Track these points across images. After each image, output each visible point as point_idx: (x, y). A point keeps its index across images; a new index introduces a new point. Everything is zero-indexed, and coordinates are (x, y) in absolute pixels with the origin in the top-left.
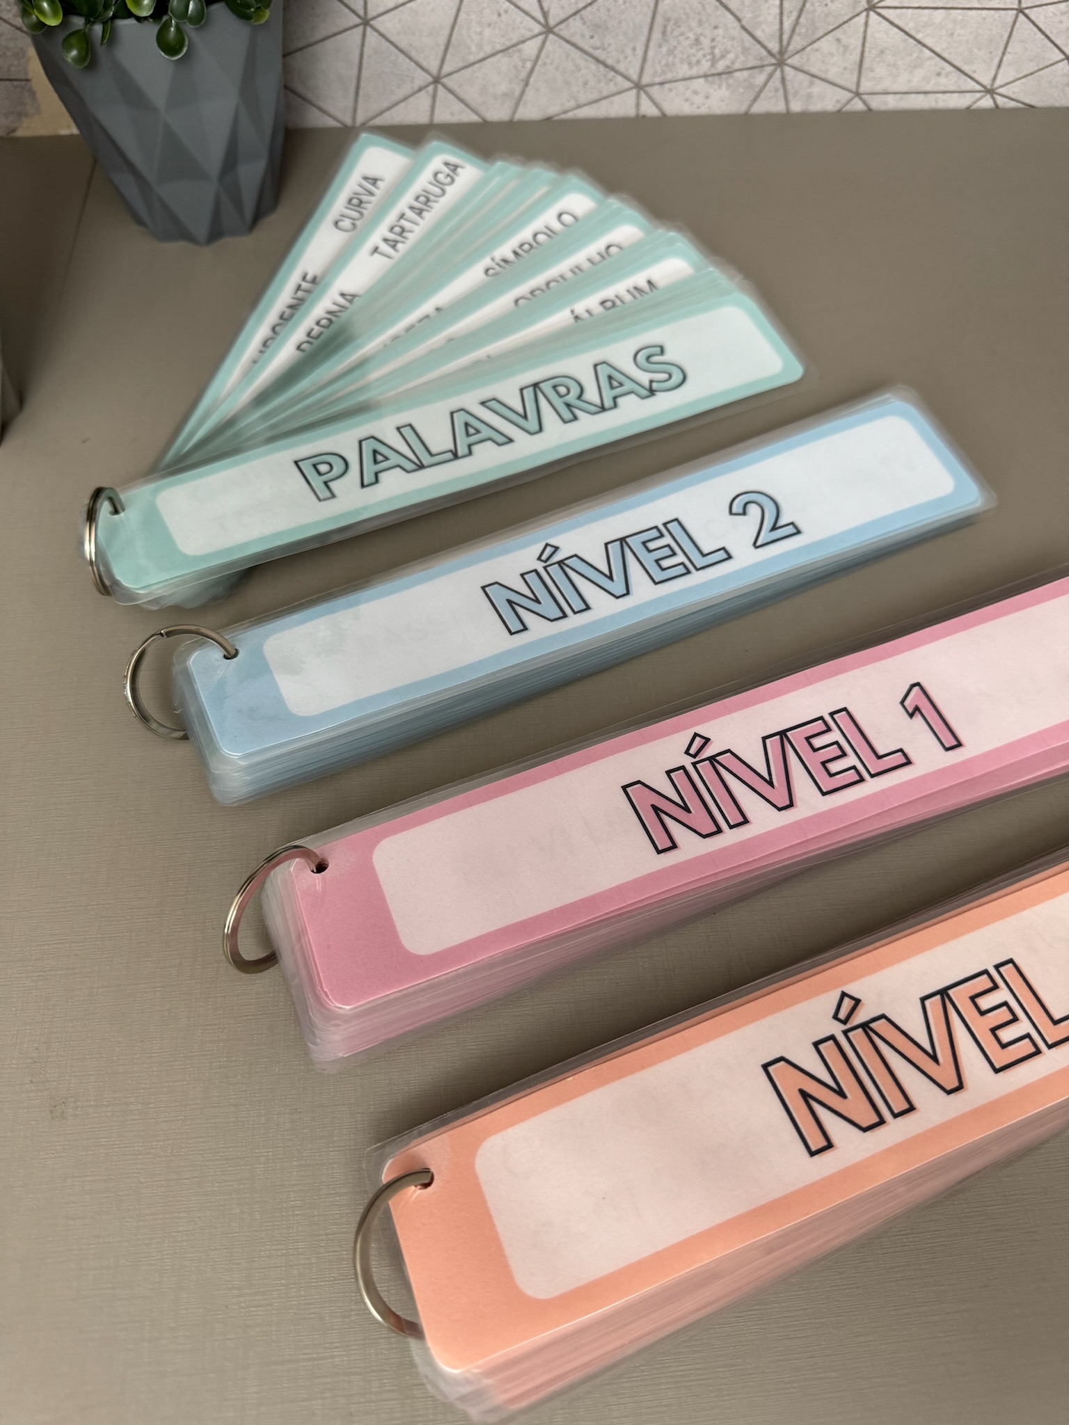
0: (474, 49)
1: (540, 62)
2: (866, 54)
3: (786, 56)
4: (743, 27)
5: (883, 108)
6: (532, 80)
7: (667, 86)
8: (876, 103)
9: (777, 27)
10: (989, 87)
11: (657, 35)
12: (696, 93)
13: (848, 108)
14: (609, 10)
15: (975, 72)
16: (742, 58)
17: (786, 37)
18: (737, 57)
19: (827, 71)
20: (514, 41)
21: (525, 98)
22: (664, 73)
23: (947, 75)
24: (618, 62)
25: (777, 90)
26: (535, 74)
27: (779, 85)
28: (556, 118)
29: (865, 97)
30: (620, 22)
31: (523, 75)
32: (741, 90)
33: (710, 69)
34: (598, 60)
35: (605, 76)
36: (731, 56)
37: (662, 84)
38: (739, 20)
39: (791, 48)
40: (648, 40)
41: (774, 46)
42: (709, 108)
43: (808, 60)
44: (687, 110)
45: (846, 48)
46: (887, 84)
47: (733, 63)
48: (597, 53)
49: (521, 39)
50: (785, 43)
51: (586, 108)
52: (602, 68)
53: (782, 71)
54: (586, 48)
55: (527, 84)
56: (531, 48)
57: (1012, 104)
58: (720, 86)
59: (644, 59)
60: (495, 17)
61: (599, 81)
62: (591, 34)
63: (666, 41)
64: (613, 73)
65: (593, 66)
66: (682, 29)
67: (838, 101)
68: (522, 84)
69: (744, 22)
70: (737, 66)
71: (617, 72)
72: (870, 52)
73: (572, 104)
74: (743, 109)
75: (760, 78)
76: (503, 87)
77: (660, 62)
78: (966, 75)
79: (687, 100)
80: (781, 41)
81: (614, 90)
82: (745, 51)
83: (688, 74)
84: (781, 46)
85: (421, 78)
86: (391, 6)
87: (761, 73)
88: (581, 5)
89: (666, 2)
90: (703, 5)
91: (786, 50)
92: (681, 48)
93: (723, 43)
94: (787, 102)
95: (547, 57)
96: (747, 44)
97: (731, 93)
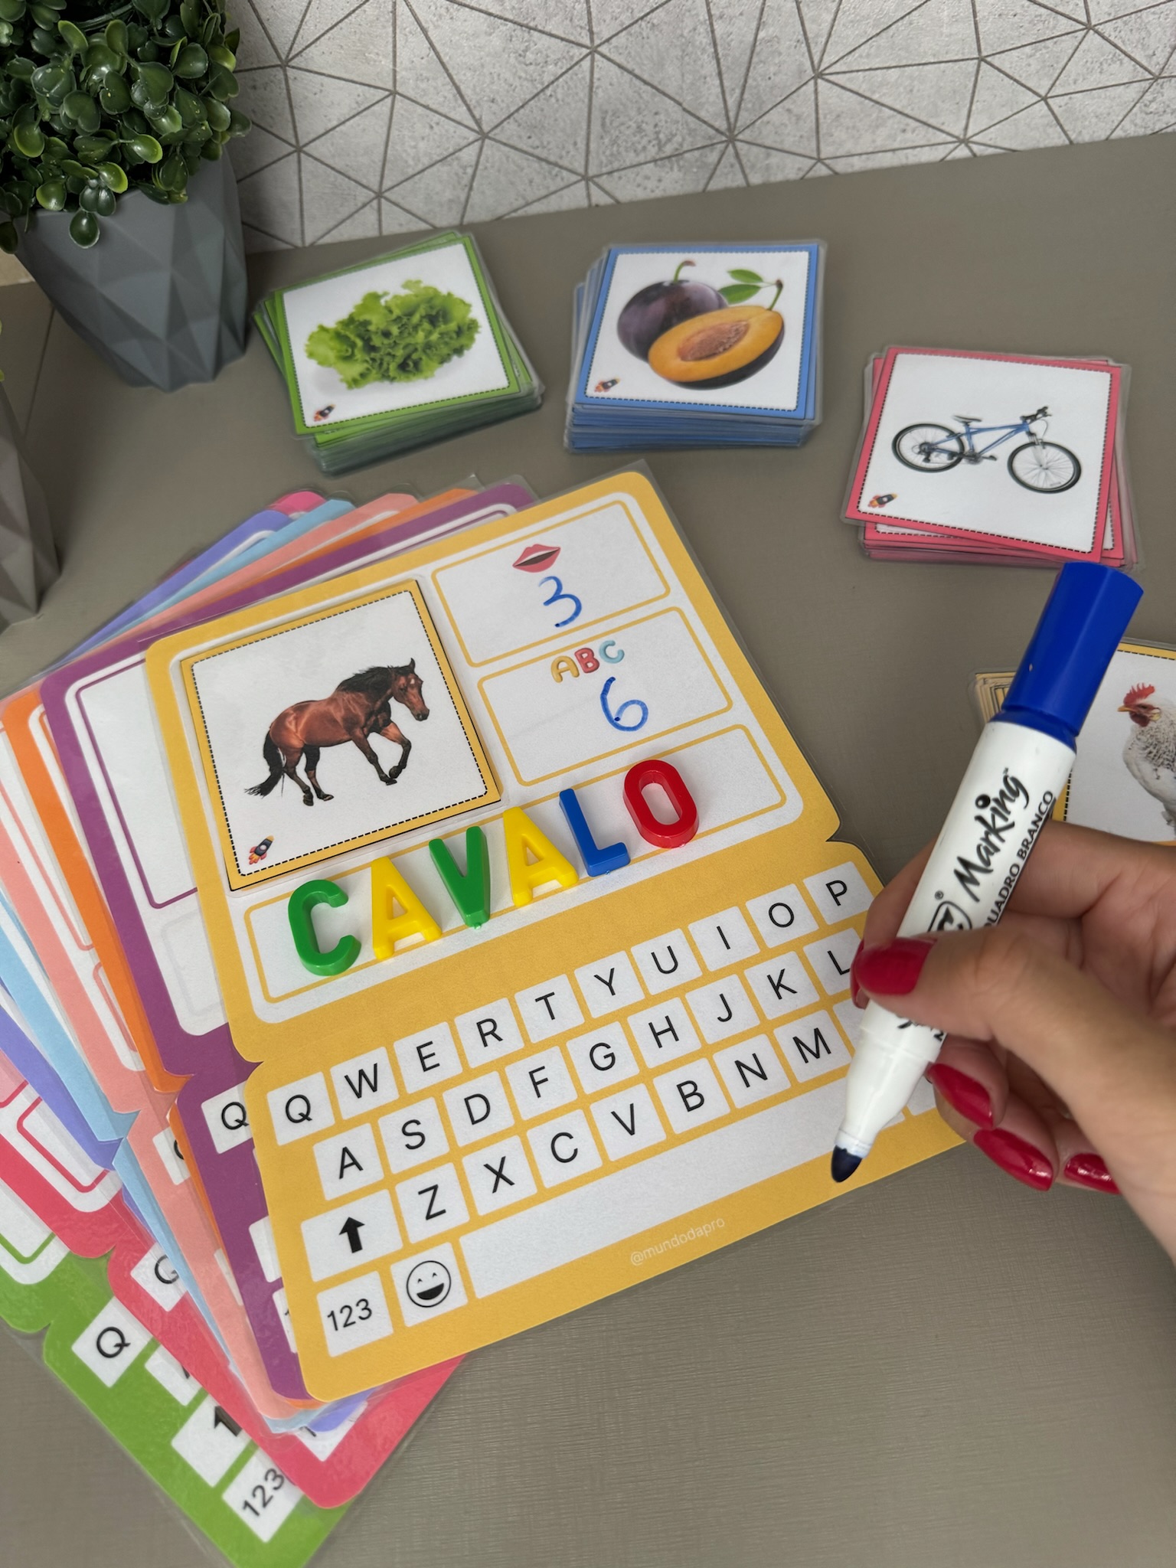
0: (411, 162)
1: (480, 167)
2: (821, 120)
3: (736, 132)
4: (684, 110)
5: (850, 170)
6: (475, 184)
7: (616, 174)
8: (841, 166)
9: (722, 105)
10: (962, 137)
11: (596, 128)
12: (647, 178)
13: (811, 174)
14: (542, 110)
15: (943, 124)
16: (689, 139)
17: (732, 114)
18: (684, 139)
19: (782, 142)
20: (451, 150)
21: (471, 201)
22: (611, 163)
23: (913, 131)
24: (561, 157)
25: (732, 166)
26: (476, 179)
27: (733, 160)
28: (507, 217)
29: (827, 162)
30: (556, 120)
31: (466, 180)
32: (695, 170)
33: (657, 154)
34: (540, 159)
35: (550, 173)
36: (678, 139)
37: (610, 173)
38: (680, 104)
39: (739, 124)
40: (588, 134)
41: (724, 126)
42: (664, 190)
43: (760, 133)
44: (641, 195)
45: (798, 118)
46: (849, 147)
47: (681, 145)
48: (537, 152)
49: (458, 148)
50: (732, 120)
51: (535, 204)
52: (544, 164)
53: (735, 147)
54: (525, 148)
55: (471, 188)
56: (469, 155)
57: (990, 151)
58: (672, 169)
59: (588, 152)
60: (427, 130)
61: (545, 178)
62: (528, 134)
63: (606, 132)
64: (557, 169)
65: (536, 165)
66: (622, 119)
67: (799, 169)
68: (467, 190)
69: (685, 105)
70: (686, 147)
71: (561, 167)
72: (825, 118)
73: (521, 202)
74: (700, 188)
75: (712, 157)
76: (448, 195)
77: (604, 153)
78: (934, 128)
79: (639, 186)
80: (728, 118)
81: (562, 184)
82: (692, 132)
83: (636, 160)
84: (729, 123)
85: (363, 195)
86: (322, 131)
87: (712, 151)
88: (512, 109)
89: (600, 96)
90: (639, 94)
91: (735, 127)
92: (624, 137)
93: (667, 128)
94: (745, 176)
95: (487, 161)
96: (692, 126)
97: (685, 174)
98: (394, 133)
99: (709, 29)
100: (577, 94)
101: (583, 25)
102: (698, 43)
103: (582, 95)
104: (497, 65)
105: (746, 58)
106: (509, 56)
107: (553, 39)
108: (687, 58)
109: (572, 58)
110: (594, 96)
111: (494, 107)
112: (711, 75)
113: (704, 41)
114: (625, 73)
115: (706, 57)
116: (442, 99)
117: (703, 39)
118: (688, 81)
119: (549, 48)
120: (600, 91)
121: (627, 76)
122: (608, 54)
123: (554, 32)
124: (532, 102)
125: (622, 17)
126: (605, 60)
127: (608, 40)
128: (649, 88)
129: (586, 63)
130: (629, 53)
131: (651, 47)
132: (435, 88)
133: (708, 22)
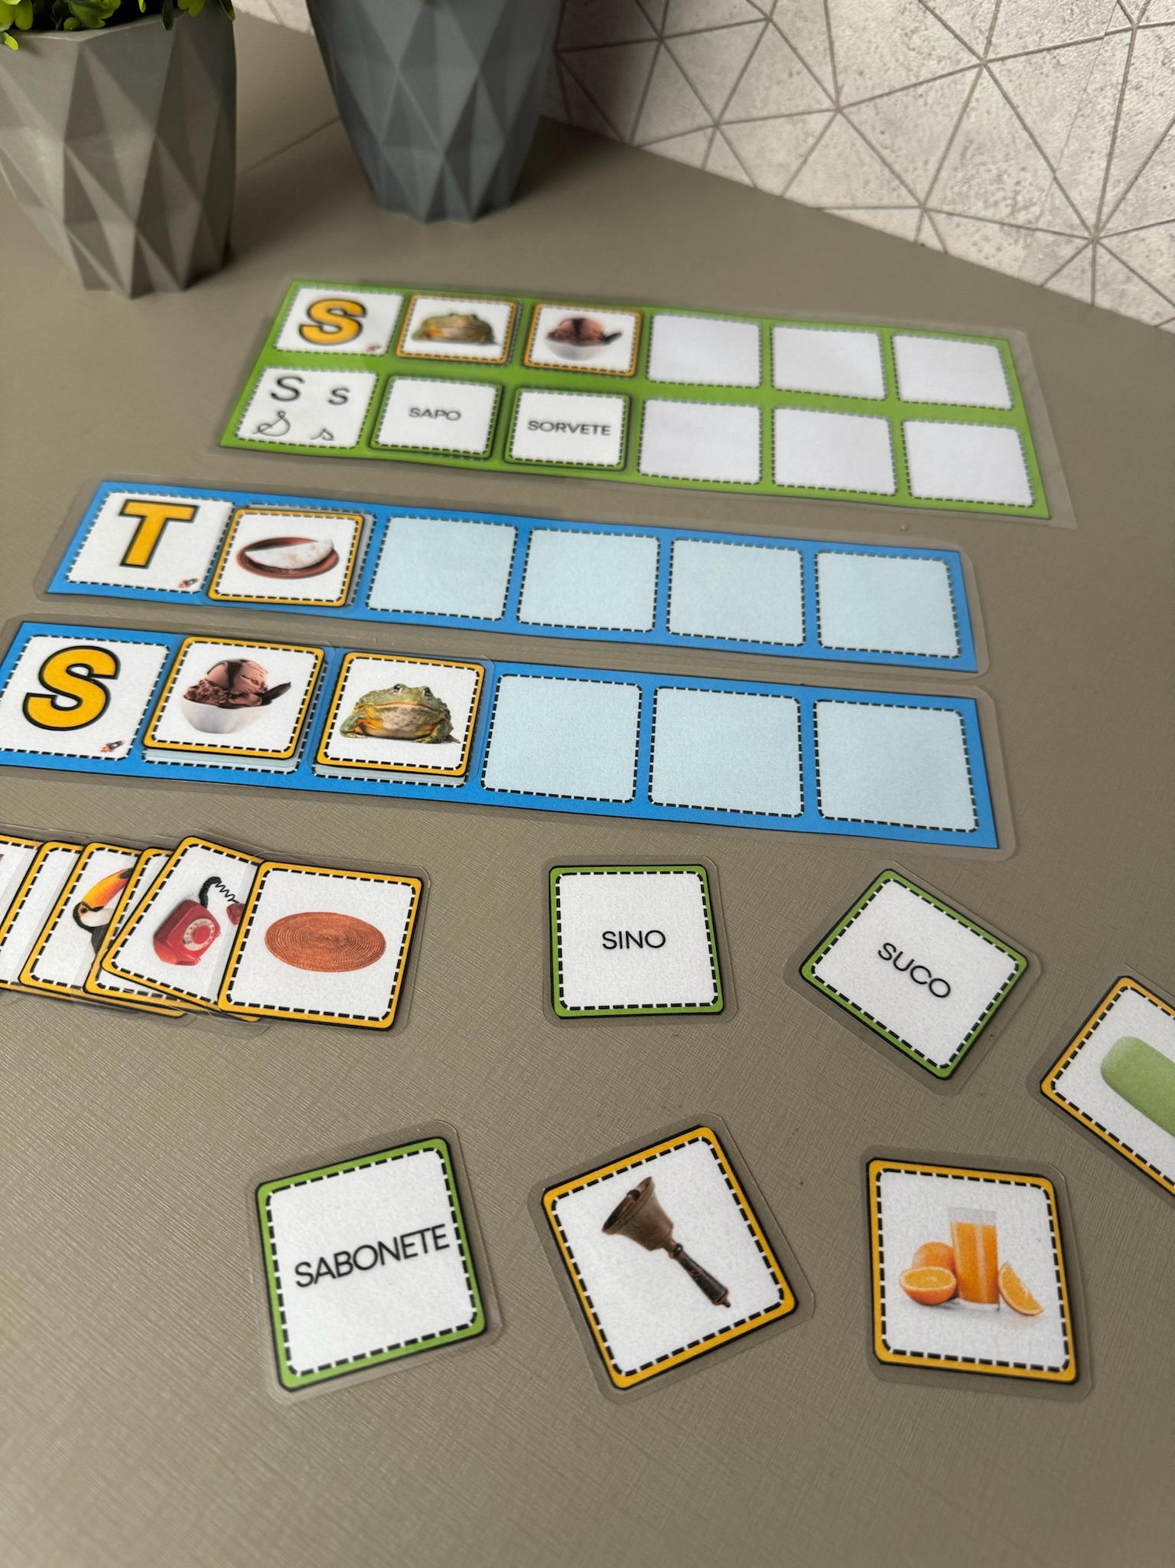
0: (758, 104)
1: (823, 142)
3: (1102, 234)
4: (1055, 179)
6: (811, 158)
7: (956, 219)
9: (1099, 194)
11: (954, 156)
12: (986, 239)
13: (1168, 327)
14: (906, 108)
16: (1048, 217)
17: (1106, 210)
18: (1042, 214)
19: (1150, 271)
20: (801, 109)
21: (800, 177)
22: (955, 203)
24: (906, 171)
25: (1083, 271)
26: (815, 153)
27: (1087, 266)
28: (828, 211)
30: (916, 126)
31: (804, 149)
32: (1041, 256)
33: (1008, 217)
34: (885, 163)
35: (889, 182)
36: (1036, 210)
37: (950, 214)
38: (1053, 171)
39: (1109, 226)
40: (944, 158)
41: (1091, 218)
42: (1000, 263)
43: (1130, 248)
44: (973, 256)
47: (1037, 220)
48: (885, 153)
49: (808, 110)
50: (1104, 217)
51: (861, 211)
52: (886, 170)
53: (1094, 251)
54: (874, 142)
55: (805, 162)
56: (816, 123)
58: (1016, 242)
59: (936, 179)
60: (786, 76)
61: (881, 186)
62: (882, 129)
63: (963, 165)
64: (897, 182)
65: (878, 166)
66: (984, 158)
67: (1158, 314)
68: (801, 160)
69: (1058, 174)
70: (1041, 225)
71: (902, 182)
73: (847, 201)
74: (1039, 280)
75: (1067, 251)
76: (781, 157)
77: (952, 188)
79: (975, 244)
80: (1100, 213)
81: (896, 202)
82: (1054, 210)
83: (983, 214)
84: (1099, 220)
85: (703, 118)
86: (688, 29)
87: (1068, 243)
88: (878, 92)
89: (971, 120)
90: (1013, 137)
91: (1104, 227)
92: (980, 180)
93: (1029, 192)
94: (1094, 291)
95: (831, 139)
96: (1057, 202)
97: (1028, 255)
98: (754, 64)
99: (1118, 96)
100: (948, 106)
101: (983, 29)
102: (1099, 107)
103: (953, 109)
104: (879, 36)
105: (1147, 150)
106: (895, 31)
107: (946, 32)
108: (1080, 119)
109: (959, 61)
110: (965, 118)
111: (860, 80)
112: (1100, 152)
113: (1108, 108)
114: (1008, 106)
115: (1102, 127)
116: (811, 48)
117: (1107, 105)
118: (1072, 148)
119: (939, 39)
120: (973, 114)
121: (1009, 111)
122: (997, 76)
123: (950, 24)
124: (899, 94)
125: (1028, 39)
126: (992, 81)
127: (1003, 59)
128: (1026, 135)
129: (971, 75)
130: (1021, 84)
131: (1047, 88)
132: (811, 33)
133: (1120, 87)
